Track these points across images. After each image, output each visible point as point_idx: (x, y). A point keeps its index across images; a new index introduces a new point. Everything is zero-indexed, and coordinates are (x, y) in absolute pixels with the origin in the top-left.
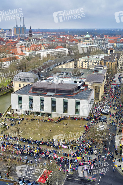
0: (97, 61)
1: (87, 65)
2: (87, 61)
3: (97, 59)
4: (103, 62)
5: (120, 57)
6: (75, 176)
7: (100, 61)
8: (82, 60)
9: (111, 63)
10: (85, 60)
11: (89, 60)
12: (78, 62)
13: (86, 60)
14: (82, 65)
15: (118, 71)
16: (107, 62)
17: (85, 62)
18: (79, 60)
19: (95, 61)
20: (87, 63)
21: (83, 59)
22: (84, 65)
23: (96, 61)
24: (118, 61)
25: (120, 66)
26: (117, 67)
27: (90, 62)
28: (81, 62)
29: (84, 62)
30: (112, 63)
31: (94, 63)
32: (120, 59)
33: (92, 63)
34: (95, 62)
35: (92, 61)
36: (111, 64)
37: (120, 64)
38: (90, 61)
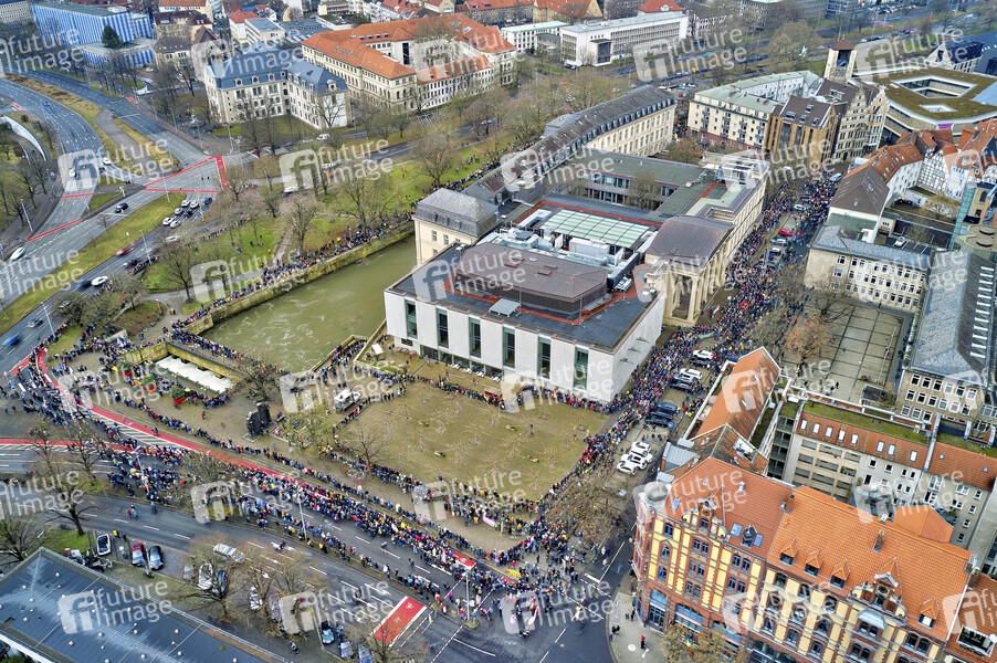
0: (761, 115)
1: (721, 122)
2: (724, 109)
3: (760, 106)
4: (780, 119)
5: (854, 105)
6: (479, 635)
7: (772, 115)
8: (705, 100)
9: (808, 130)
10: (715, 103)
11: (731, 104)
12: (692, 107)
13: (720, 103)
14: (706, 121)
15: (837, 156)
16: (797, 122)
17: (718, 108)
18: (697, 98)
19: (752, 112)
20: (722, 114)
21: (711, 98)
22: (712, 120)
23: (757, 113)
24: (844, 120)
25: (846, 139)
26: (835, 143)
27: (734, 112)
28: (702, 108)
29: (712, 111)
30: (812, 131)
31: (749, 121)
32: (850, 113)
33: (740, 118)
34: (751, 117)
35: (743, 111)
36: (808, 133)
37: (849, 129)
38: (734, 108)
